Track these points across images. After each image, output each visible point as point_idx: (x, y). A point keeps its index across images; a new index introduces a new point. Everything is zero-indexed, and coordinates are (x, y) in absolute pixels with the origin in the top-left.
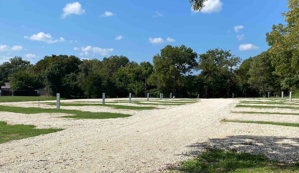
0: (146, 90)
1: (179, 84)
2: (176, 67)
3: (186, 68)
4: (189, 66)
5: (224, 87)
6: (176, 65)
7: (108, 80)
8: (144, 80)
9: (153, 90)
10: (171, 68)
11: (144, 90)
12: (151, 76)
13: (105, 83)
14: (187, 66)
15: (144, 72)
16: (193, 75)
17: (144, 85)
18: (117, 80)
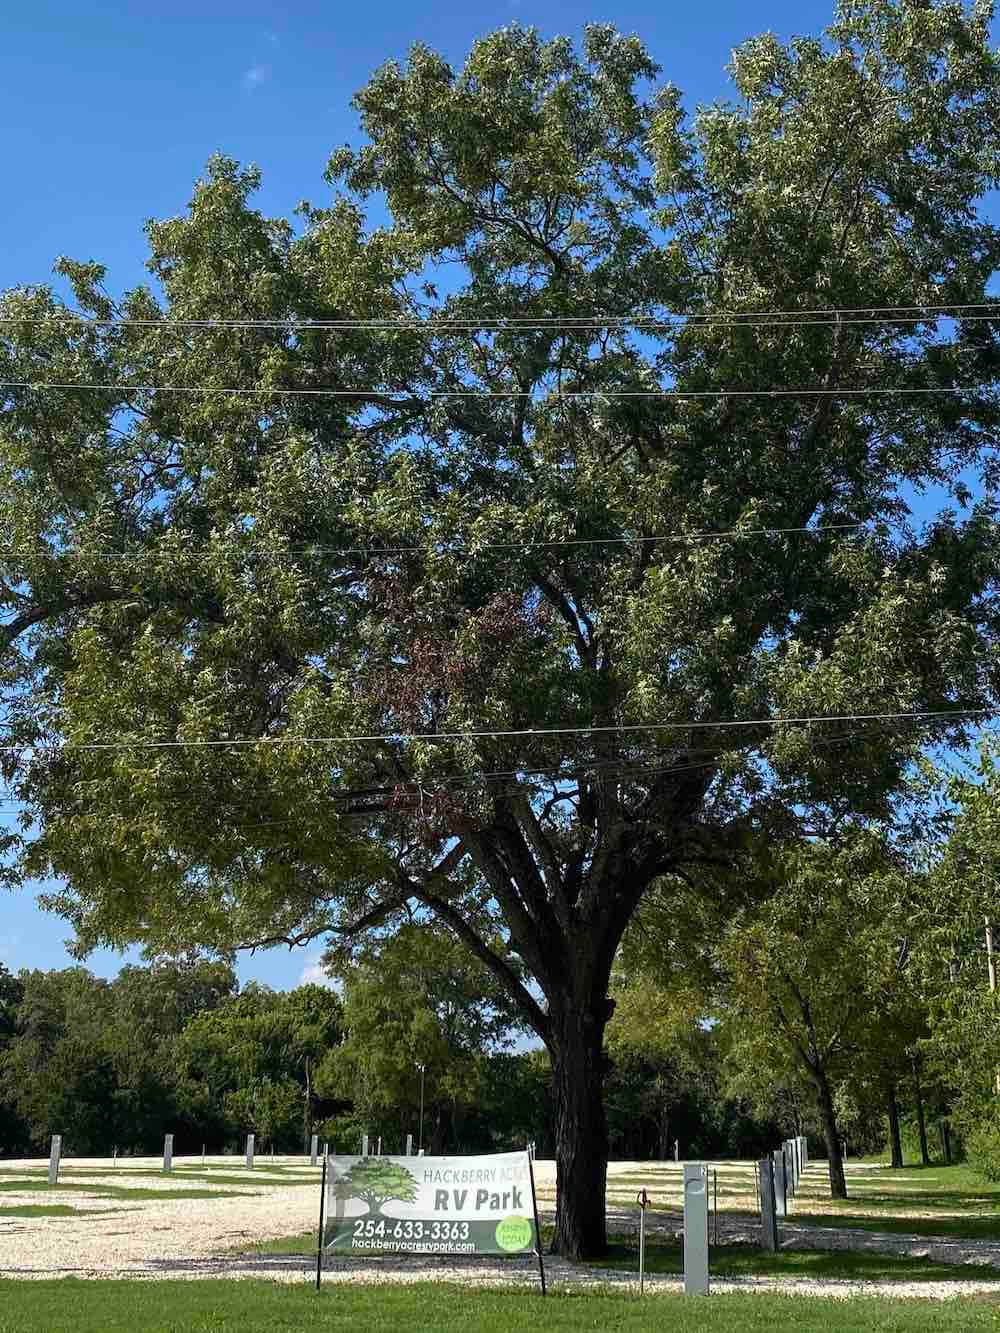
0: (309, 1118)
1: (453, 1093)
2: (441, 1015)
3: (486, 1024)
4: (496, 1013)
5: (644, 1111)
6: (442, 1010)
7: (144, 1074)
8: (300, 1076)
9: (341, 1120)
10: (420, 1020)
11: (299, 1120)
12: (333, 1054)
13: (126, 1088)
14: (489, 1013)
15: (304, 1033)
16: (513, 1052)
17: (299, 1096)
18: (179, 1072)
